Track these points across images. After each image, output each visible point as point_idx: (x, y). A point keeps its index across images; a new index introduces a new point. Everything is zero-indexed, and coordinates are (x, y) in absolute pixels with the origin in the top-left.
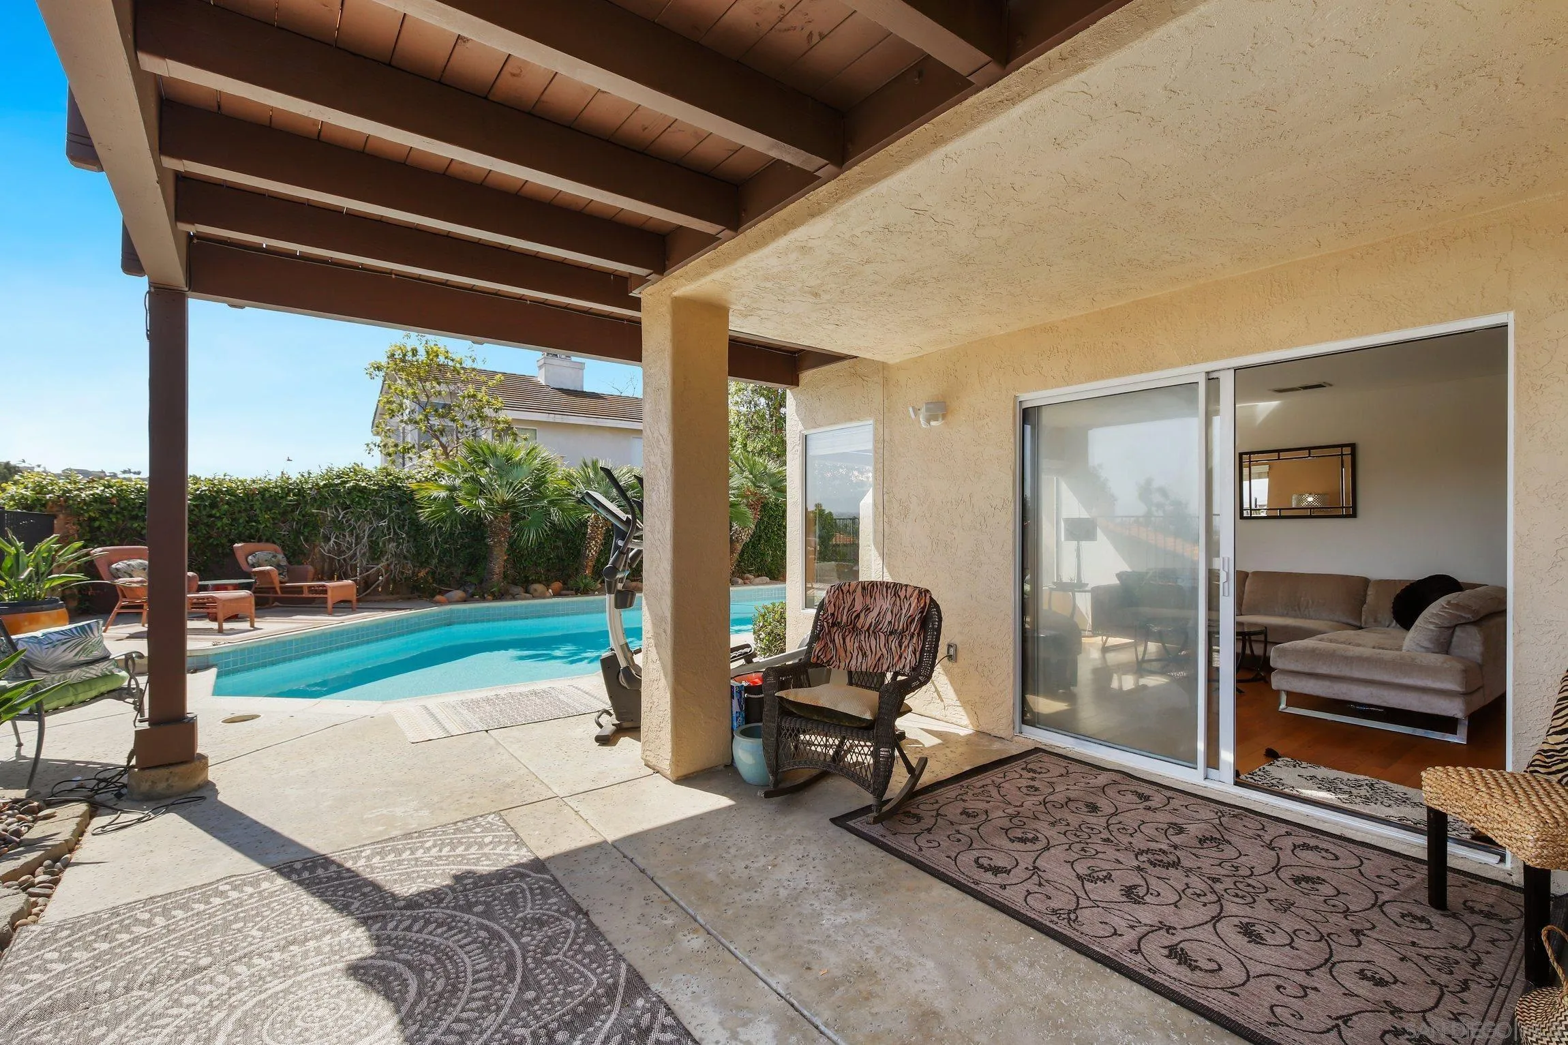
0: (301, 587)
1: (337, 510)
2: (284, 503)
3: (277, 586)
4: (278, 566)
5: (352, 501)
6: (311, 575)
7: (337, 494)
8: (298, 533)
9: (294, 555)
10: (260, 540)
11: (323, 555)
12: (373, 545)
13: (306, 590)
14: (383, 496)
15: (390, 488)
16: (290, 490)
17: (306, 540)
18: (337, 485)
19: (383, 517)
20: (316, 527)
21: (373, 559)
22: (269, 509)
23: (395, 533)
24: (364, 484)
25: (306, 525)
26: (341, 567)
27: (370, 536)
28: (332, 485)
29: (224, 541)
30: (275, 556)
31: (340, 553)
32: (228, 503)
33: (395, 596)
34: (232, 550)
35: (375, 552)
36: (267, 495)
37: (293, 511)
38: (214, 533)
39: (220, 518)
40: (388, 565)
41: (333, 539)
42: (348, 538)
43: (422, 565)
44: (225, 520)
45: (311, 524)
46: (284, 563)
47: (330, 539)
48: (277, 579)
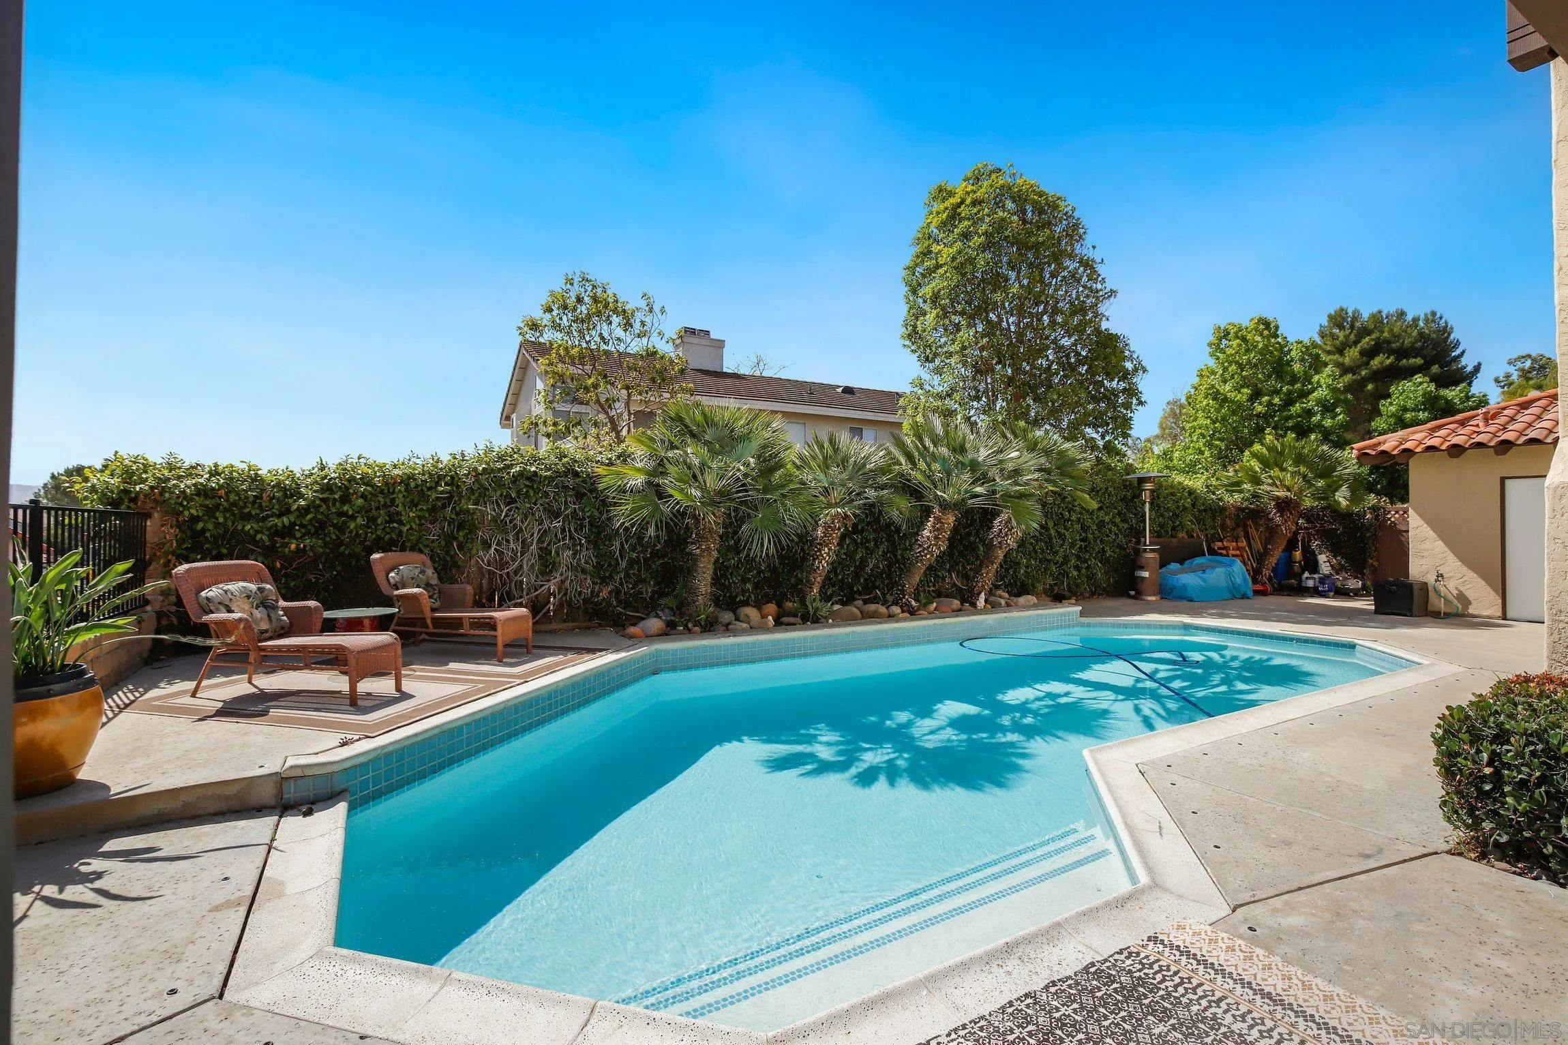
0: (461, 619)
1: (498, 505)
2: (434, 495)
3: (428, 615)
4: (427, 586)
5: (519, 492)
6: (469, 599)
7: (499, 483)
8: (451, 538)
9: (447, 569)
10: (403, 549)
11: (481, 568)
12: (544, 553)
13: (466, 624)
14: (556, 486)
15: (566, 474)
16: (440, 478)
17: (460, 547)
18: (500, 470)
19: (555, 515)
20: (472, 529)
21: (543, 573)
22: (414, 504)
23: (571, 538)
24: (533, 469)
25: (460, 527)
26: (504, 585)
27: (540, 541)
28: (492, 471)
29: (358, 549)
30: (423, 572)
31: (503, 565)
32: (363, 496)
33: (571, 625)
34: (368, 562)
35: (547, 565)
36: (413, 485)
37: (444, 507)
38: (346, 538)
39: (353, 518)
40: (563, 582)
41: (494, 546)
42: (512, 545)
43: (604, 581)
44: (359, 521)
45: (466, 524)
46: (434, 581)
47: (490, 547)
48: (427, 603)
